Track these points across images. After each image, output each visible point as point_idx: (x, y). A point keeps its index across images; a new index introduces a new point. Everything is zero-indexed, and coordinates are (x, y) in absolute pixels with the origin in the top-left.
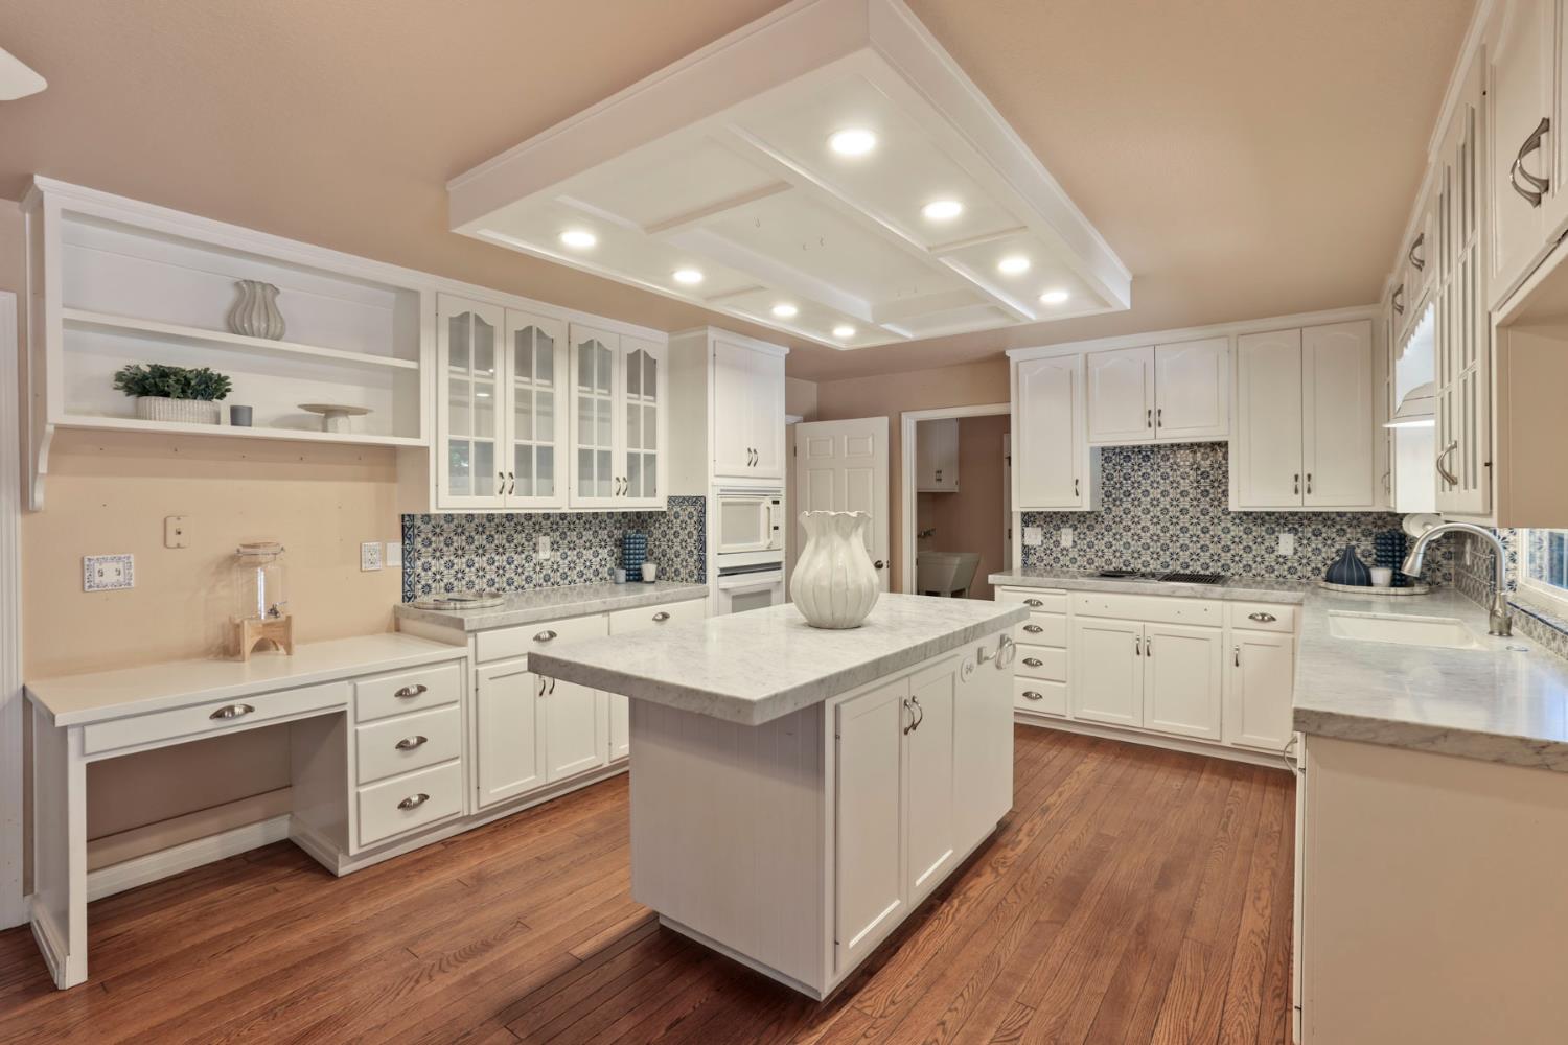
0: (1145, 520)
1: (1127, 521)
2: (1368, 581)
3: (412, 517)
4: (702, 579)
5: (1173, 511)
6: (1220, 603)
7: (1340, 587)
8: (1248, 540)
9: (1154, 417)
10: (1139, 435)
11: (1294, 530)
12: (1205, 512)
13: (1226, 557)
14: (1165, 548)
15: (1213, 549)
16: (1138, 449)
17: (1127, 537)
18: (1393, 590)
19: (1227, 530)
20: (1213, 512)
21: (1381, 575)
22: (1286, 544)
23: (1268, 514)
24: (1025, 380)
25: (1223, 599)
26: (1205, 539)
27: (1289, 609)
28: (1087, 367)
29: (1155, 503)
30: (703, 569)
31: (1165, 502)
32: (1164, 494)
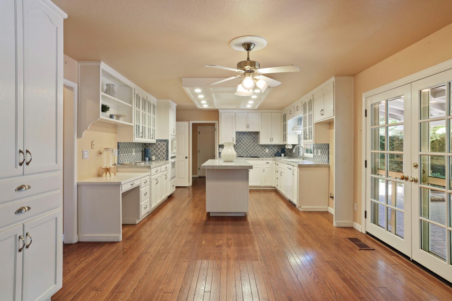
0: (244, 146)
1: (240, 146)
2: (281, 156)
3: (119, 142)
4: (167, 159)
5: (249, 145)
6: (261, 161)
7: (278, 157)
8: (261, 150)
9: (248, 126)
10: (245, 130)
11: (268, 148)
12: (254, 145)
13: (258, 153)
14: (247, 152)
15: (255, 152)
16: (242, 132)
17: (240, 150)
18: (285, 157)
19: (258, 148)
20: (256, 145)
21: (283, 155)
22: (267, 150)
23: (264, 145)
24: (223, 116)
25: (262, 160)
26: (254, 150)
27: (271, 161)
28: (235, 115)
29: (245, 143)
30: (168, 157)
31: (247, 143)
32: (247, 141)
